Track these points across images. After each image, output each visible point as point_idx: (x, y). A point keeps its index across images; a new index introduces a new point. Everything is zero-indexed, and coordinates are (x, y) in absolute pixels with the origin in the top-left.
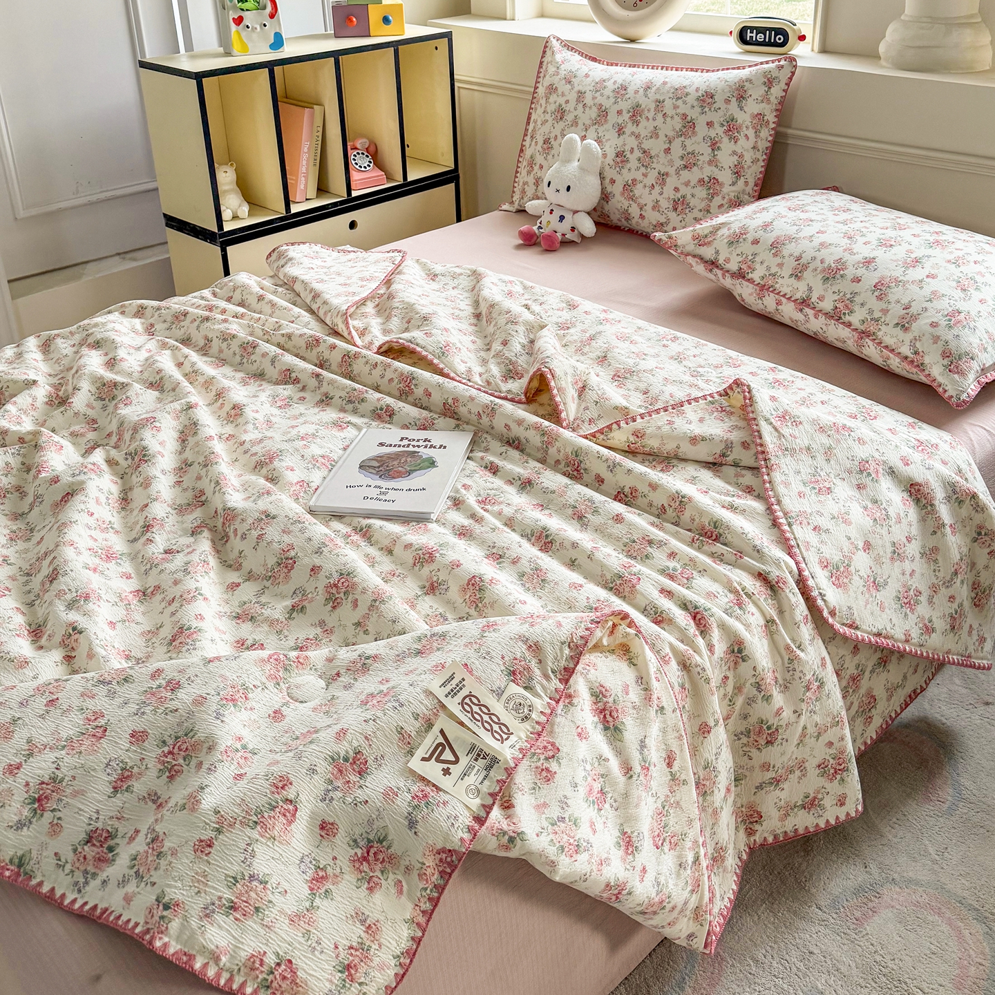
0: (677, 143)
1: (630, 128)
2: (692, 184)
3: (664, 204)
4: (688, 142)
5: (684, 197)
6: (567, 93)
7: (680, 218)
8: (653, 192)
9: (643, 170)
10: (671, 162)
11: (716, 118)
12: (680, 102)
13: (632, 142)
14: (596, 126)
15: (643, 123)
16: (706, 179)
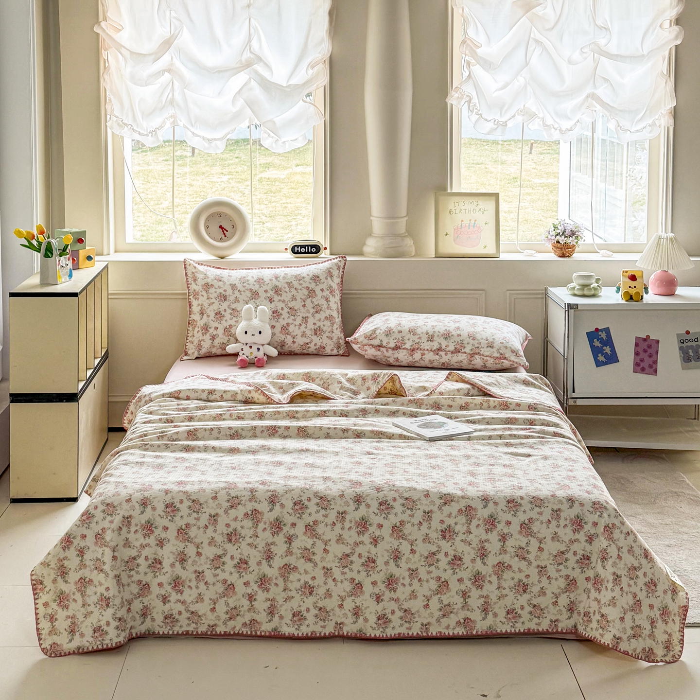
0: (308, 301)
1: (276, 298)
2: (322, 320)
3: (308, 333)
4: (314, 300)
5: (319, 327)
6: (222, 286)
7: (319, 338)
8: (301, 327)
9: (292, 317)
10: (308, 311)
11: (324, 286)
12: (301, 282)
13: (280, 305)
14: (254, 300)
15: (284, 294)
16: (328, 316)
